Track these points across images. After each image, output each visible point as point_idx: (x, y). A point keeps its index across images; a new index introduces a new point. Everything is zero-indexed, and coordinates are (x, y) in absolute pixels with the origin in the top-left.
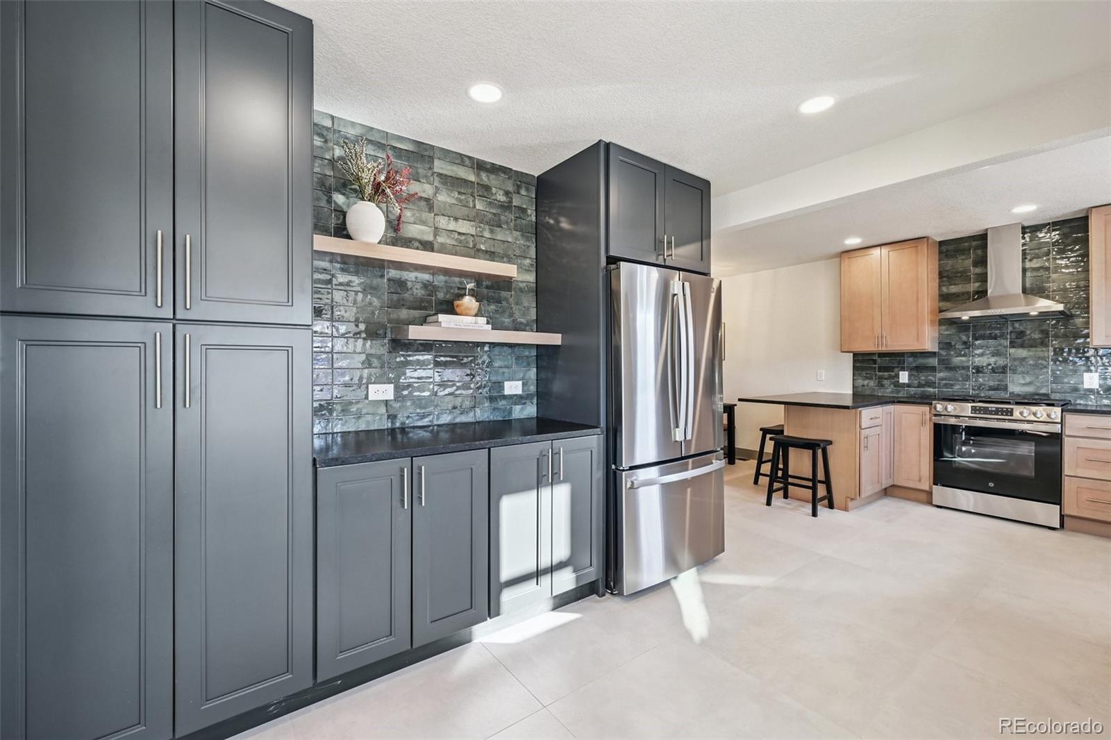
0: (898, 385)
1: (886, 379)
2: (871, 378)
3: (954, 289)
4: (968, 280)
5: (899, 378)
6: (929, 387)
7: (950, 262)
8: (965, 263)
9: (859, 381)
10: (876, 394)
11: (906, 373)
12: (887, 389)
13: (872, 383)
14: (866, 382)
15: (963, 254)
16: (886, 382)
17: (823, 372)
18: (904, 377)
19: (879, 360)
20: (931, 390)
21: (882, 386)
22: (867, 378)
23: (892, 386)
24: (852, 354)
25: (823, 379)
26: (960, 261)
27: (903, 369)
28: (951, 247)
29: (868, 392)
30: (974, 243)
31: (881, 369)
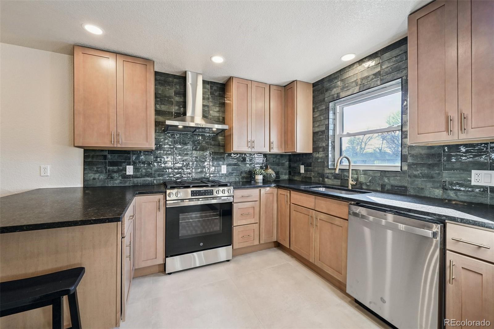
0: (125, 177)
1: (115, 172)
2: (101, 172)
3: (164, 108)
4: (171, 103)
5: (126, 171)
6: (148, 176)
7: (162, 88)
8: (171, 92)
9: (89, 175)
10: (107, 185)
11: (132, 167)
12: (116, 180)
13: (102, 177)
14: (97, 176)
15: (169, 85)
16: (115, 175)
17: (49, 167)
18: (130, 170)
19: (109, 156)
20: (149, 179)
21: (112, 178)
22: (97, 172)
23: (120, 178)
24: (83, 150)
25: (49, 175)
26: (167, 89)
27: (130, 165)
28: (162, 78)
29: (99, 184)
30: (175, 80)
31: (112, 164)
